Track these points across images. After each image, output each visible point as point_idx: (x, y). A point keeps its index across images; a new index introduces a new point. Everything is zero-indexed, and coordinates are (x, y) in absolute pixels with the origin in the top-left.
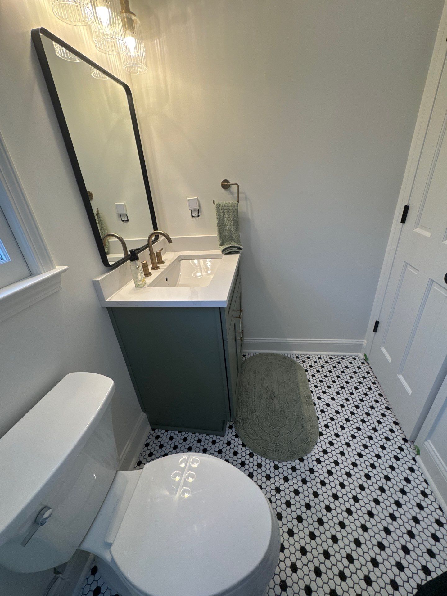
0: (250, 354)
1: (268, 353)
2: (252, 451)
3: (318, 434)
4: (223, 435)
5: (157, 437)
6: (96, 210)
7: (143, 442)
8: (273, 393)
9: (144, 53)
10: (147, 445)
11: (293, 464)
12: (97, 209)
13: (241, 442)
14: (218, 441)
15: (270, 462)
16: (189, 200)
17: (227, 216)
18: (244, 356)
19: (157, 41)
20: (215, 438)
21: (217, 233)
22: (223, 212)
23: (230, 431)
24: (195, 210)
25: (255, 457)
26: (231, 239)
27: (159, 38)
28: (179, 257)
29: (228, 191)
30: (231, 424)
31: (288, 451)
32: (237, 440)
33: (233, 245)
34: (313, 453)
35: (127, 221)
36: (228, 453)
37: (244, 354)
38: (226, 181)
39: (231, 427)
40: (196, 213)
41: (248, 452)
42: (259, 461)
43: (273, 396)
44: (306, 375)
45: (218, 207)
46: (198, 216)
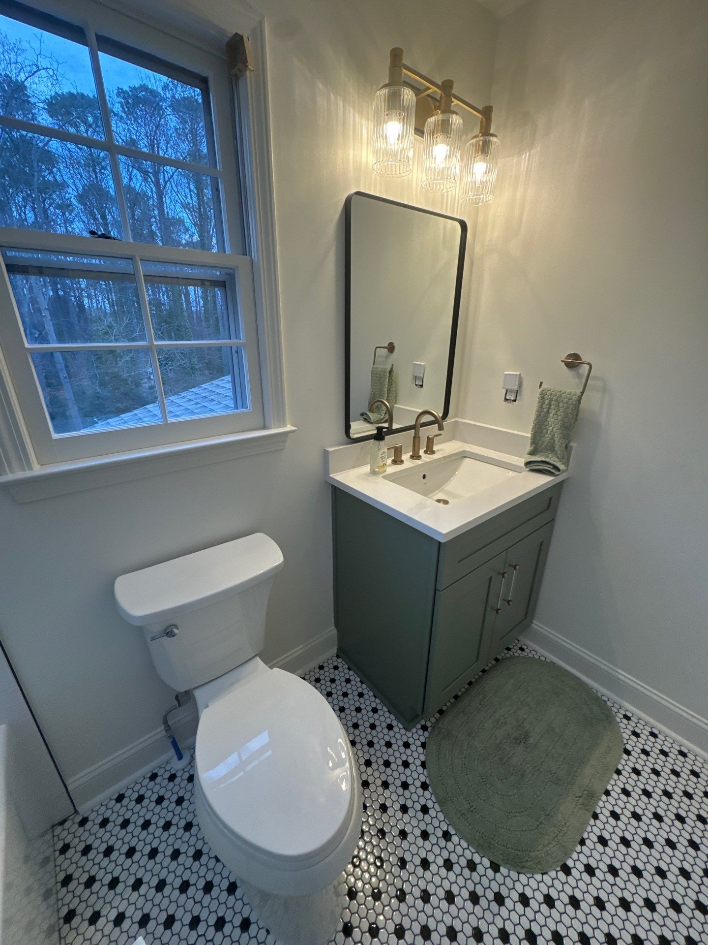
0: (534, 653)
1: (566, 671)
2: (430, 782)
3: (561, 864)
4: (407, 729)
5: (336, 668)
6: (391, 367)
7: (319, 661)
8: (526, 736)
9: (494, 179)
10: (321, 667)
11: (477, 859)
12: (393, 365)
13: (423, 758)
14: (396, 729)
15: (444, 821)
16: (506, 374)
17: (554, 412)
18: (522, 649)
19: (526, 156)
20: (394, 723)
21: (530, 432)
22: (550, 404)
23: (421, 732)
24: (511, 391)
25: (427, 794)
26: (551, 449)
27: (530, 151)
28: (464, 452)
29: (574, 373)
30: (429, 724)
31: (483, 833)
32: (420, 750)
33: (547, 460)
34: (523, 878)
35: (421, 386)
36: (397, 754)
37: (525, 647)
38: (576, 356)
39: (424, 728)
40: (513, 396)
41: (423, 778)
42: (430, 804)
43: (522, 739)
44: (621, 757)
45: (543, 395)
46: (515, 401)
